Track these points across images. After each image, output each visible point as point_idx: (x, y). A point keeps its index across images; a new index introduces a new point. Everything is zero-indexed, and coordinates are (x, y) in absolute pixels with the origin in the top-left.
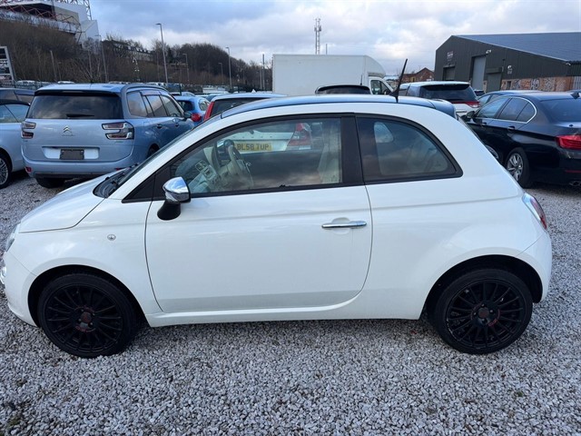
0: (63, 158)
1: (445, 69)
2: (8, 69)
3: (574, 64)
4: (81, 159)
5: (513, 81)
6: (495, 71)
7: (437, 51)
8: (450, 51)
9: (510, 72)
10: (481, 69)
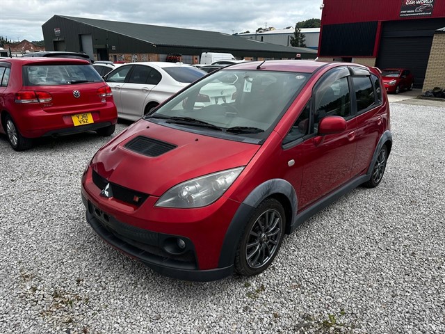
1: (55, 42)
5: (118, 55)
6: (102, 47)
7: (44, 27)
8: (57, 27)
9: (114, 48)
10: (88, 44)
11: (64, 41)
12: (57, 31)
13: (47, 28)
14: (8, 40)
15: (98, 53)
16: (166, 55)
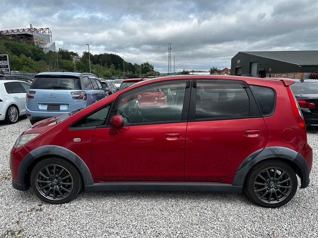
0: (48, 110)
1: (237, 69)
2: (7, 66)
3: (302, 66)
4: (58, 110)
5: (272, 74)
6: (263, 69)
7: (232, 59)
8: (238, 59)
9: (270, 70)
10: (255, 68)
11: (241, 67)
12: (239, 61)
13: (234, 60)
14: (218, 69)
15: (259, 73)
16: (310, 73)
